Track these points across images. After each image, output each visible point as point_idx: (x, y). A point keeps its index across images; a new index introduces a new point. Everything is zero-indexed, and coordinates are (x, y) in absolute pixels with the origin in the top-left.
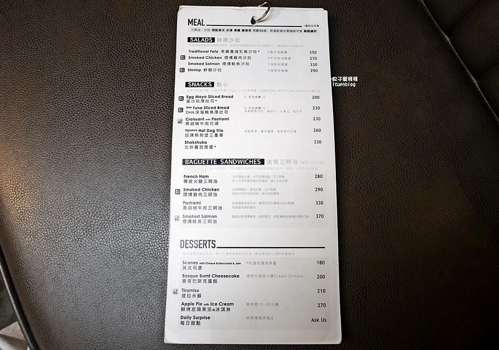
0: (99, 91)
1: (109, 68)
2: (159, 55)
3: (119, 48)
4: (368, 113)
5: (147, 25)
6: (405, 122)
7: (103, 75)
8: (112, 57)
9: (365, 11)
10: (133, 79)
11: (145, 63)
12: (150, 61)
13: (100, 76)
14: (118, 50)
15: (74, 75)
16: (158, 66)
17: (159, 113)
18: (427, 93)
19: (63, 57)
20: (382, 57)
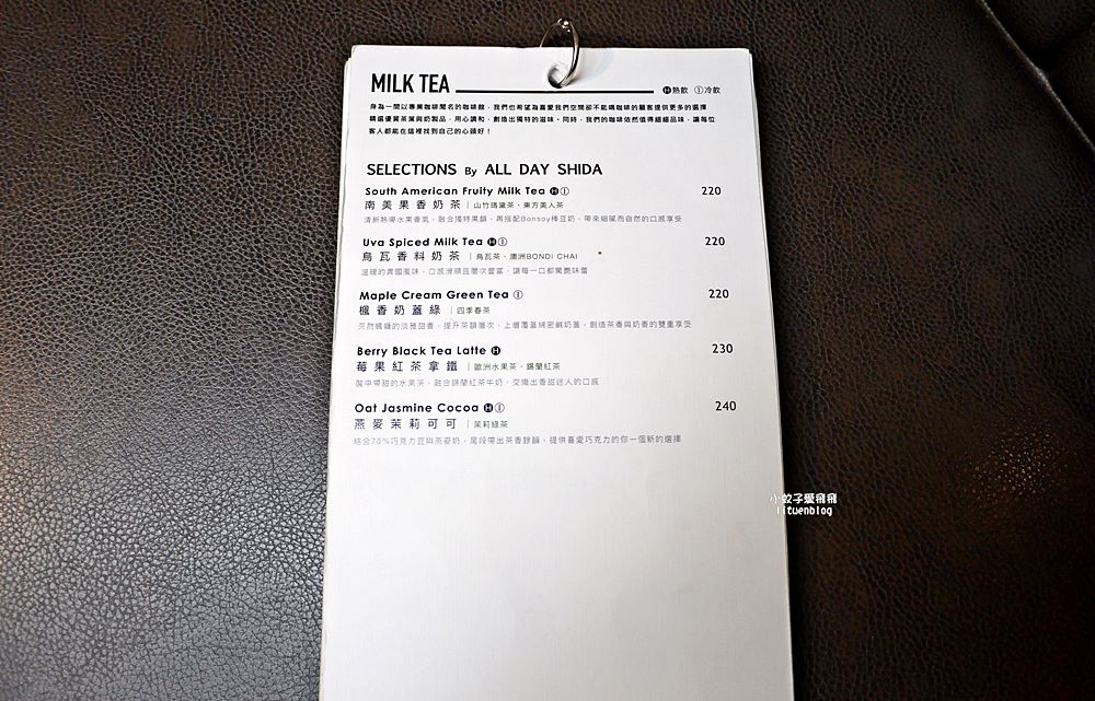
0: (122, 260)
1: (149, 196)
2: (280, 155)
3: (175, 141)
4: (851, 288)
5: (246, 76)
6: (950, 310)
7: (130, 216)
8: (156, 166)
9: (823, 13)
10: (213, 224)
11: (242, 180)
12: (257, 173)
13: (123, 219)
14: (170, 148)
15: (54, 220)
16: (280, 185)
17: (285, 315)
18: (1003, 226)
19: (25, 172)
20: (877, 134)
